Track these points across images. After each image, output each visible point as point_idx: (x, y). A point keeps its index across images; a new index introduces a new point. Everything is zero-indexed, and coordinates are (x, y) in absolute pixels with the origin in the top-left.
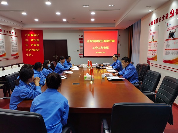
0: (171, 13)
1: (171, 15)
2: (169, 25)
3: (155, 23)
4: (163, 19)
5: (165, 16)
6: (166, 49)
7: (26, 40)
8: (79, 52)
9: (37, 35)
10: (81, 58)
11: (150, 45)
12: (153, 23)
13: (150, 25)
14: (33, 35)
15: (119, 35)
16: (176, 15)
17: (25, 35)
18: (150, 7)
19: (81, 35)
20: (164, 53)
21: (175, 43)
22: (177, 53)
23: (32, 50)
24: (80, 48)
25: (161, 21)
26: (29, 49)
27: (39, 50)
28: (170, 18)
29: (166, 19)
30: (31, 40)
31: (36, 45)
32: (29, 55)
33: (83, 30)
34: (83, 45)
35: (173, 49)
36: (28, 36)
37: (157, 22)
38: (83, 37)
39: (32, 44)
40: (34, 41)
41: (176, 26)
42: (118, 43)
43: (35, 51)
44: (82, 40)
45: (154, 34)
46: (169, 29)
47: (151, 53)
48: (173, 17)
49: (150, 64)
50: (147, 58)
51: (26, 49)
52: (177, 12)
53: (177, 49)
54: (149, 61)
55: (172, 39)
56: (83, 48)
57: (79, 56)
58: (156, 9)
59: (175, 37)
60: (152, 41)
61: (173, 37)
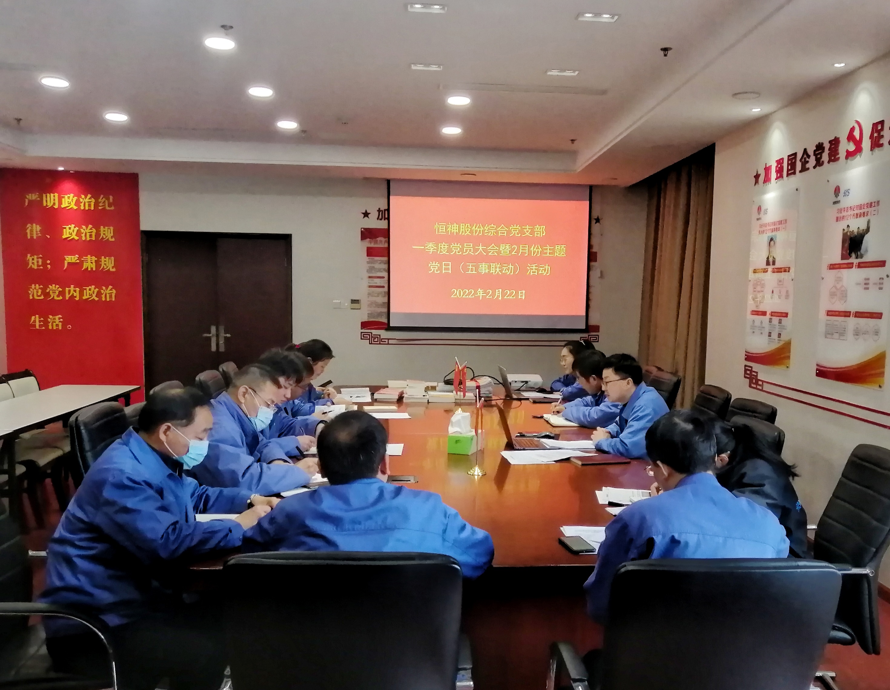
0: (851, 137)
1: (852, 147)
2: (841, 197)
3: (781, 176)
4: (819, 163)
5: (827, 146)
6: (830, 313)
7: (28, 228)
8: (360, 309)
9: (102, 199)
10: (372, 344)
11: (759, 288)
12: (774, 175)
13: (757, 182)
14: (76, 198)
15: (595, 219)
16: (870, 150)
17: (27, 201)
18: (757, 96)
19: (378, 211)
20: (822, 328)
21: (866, 285)
22: (877, 333)
23: (70, 295)
24: (370, 287)
25: (808, 169)
26: (49, 288)
27: (114, 291)
28: (846, 163)
29: (829, 162)
30: (63, 231)
31: (92, 263)
32: (46, 323)
33: (388, 182)
34: (384, 270)
35: (859, 315)
36: (45, 204)
37: (793, 171)
38: (384, 220)
39: (70, 256)
40: (83, 235)
41: (873, 205)
42: (592, 264)
43: (88, 297)
44: (381, 241)
45: (777, 230)
46: (844, 214)
47: (764, 325)
48: (858, 156)
49: (760, 385)
50: (746, 355)
51: (31, 286)
52: (875, 137)
53: (878, 316)
54: (751, 371)
55: (857, 264)
56: (386, 289)
57: (363, 337)
58: (786, 106)
59: (869, 257)
60: (768, 263)
61: (862, 257)
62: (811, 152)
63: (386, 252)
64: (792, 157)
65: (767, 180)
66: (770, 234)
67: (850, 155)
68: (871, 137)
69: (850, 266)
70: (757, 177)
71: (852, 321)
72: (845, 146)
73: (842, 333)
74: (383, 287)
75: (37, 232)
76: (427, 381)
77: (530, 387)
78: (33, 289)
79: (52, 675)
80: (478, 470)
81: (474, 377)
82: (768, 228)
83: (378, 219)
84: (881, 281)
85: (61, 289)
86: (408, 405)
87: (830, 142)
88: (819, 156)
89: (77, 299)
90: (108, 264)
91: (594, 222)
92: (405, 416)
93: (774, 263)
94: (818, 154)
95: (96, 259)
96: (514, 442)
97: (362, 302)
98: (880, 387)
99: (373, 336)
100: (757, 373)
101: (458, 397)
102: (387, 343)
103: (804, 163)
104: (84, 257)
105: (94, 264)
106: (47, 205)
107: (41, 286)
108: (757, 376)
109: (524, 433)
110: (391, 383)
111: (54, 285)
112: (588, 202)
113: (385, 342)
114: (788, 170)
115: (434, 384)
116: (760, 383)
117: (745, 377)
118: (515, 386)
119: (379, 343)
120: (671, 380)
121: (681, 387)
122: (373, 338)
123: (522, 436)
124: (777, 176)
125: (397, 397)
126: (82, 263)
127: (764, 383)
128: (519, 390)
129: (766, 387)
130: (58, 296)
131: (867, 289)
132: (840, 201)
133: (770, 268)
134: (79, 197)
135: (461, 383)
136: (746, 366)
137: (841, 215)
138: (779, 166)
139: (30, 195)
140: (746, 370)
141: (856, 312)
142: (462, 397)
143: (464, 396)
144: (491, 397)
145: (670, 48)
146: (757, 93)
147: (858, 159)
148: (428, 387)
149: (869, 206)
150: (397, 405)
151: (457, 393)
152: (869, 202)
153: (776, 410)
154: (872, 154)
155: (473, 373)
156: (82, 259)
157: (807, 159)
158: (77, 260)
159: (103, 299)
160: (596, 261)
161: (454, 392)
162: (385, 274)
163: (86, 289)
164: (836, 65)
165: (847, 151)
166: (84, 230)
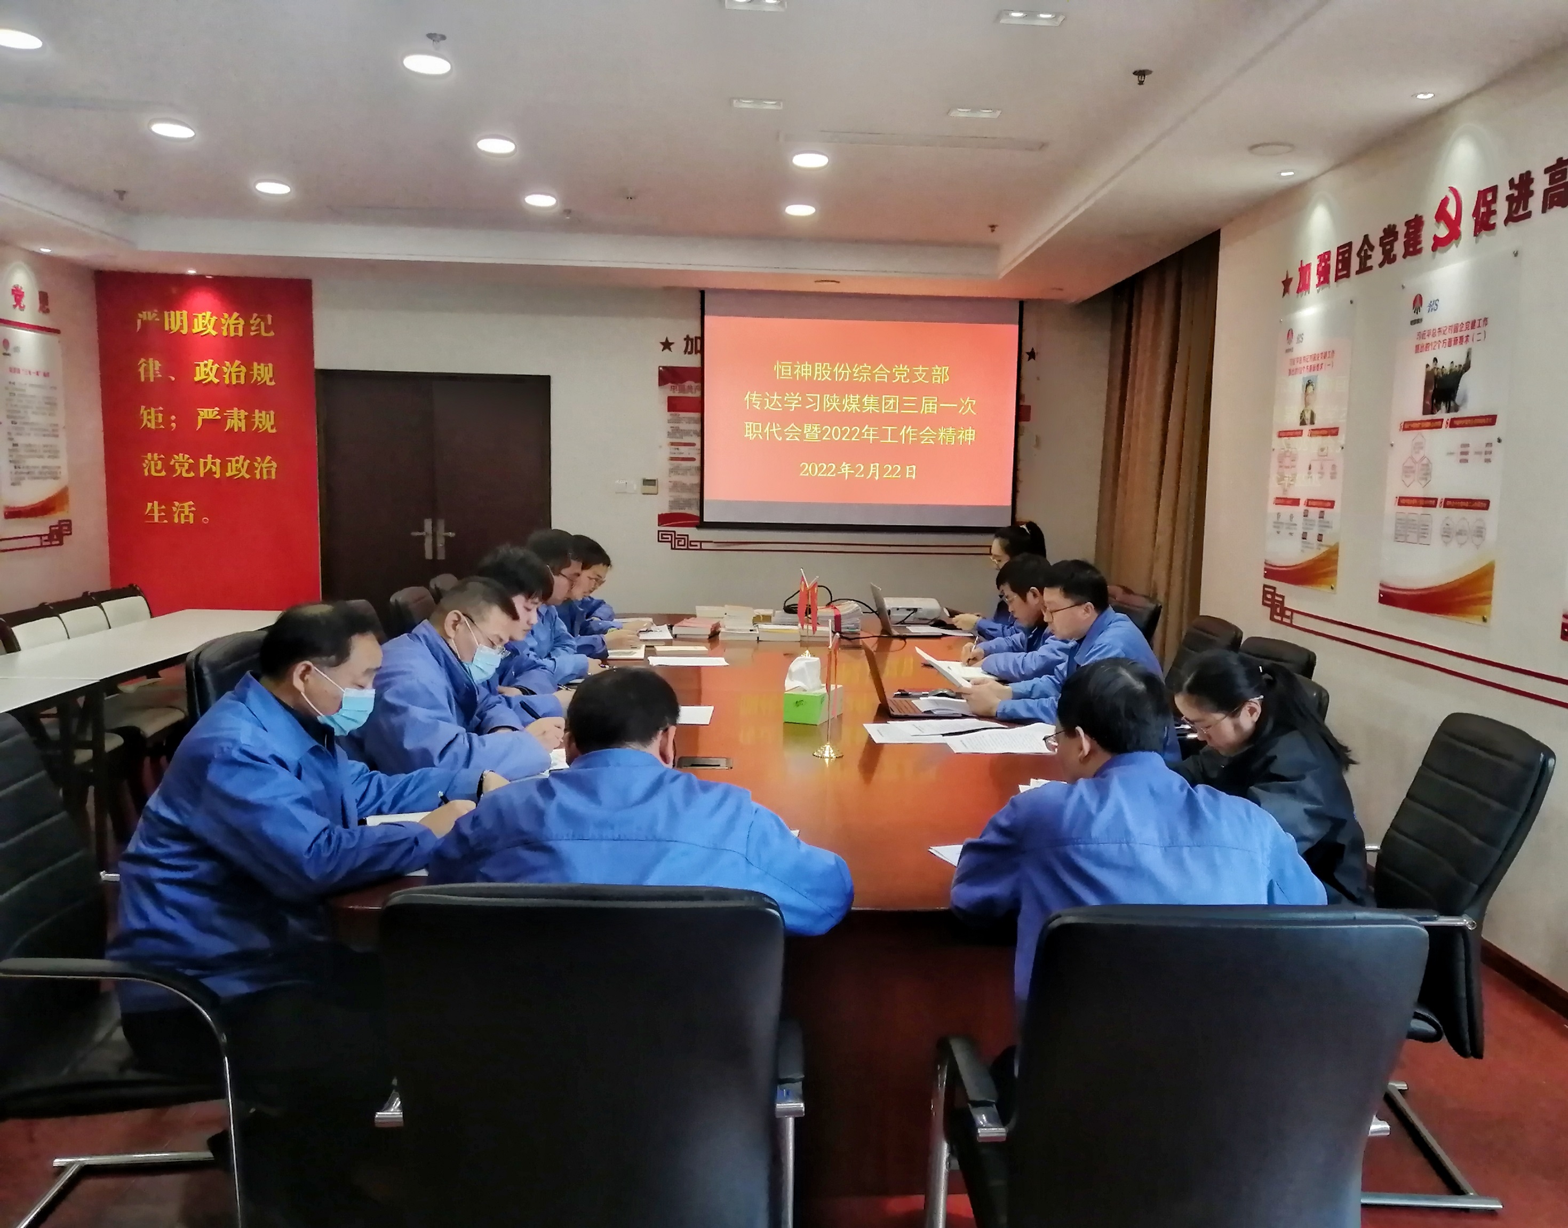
0: (1442, 215)
1: (1443, 231)
2: (1423, 313)
3: (1326, 281)
4: (1389, 258)
5: (1402, 230)
6: (1403, 501)
7: (141, 365)
8: (656, 494)
9: (255, 319)
10: (675, 549)
11: (1287, 462)
12: (1314, 279)
13: (1286, 291)
14: (215, 318)
15: (1028, 353)
16: (1473, 235)
17: (139, 322)
18: (1288, 148)
19: (685, 339)
20: (1389, 529)
21: (1464, 455)
22: (1480, 532)
23: (206, 470)
24: (672, 459)
25: (1371, 268)
26: (175, 459)
27: (274, 464)
28: (1434, 257)
29: (1404, 257)
30: (195, 369)
31: (240, 420)
32: (169, 514)
33: (702, 293)
34: (695, 432)
35: (1451, 503)
36: (167, 328)
37: (1345, 272)
38: (696, 353)
39: (207, 410)
40: (227, 376)
41: (1477, 324)
42: (1023, 424)
43: (234, 473)
44: (690, 388)
45: (1318, 367)
46: (1430, 340)
47: (1294, 521)
48: (1454, 246)
49: (1288, 617)
50: (1265, 569)
51: (147, 455)
52: (1483, 213)
53: (1484, 505)
54: (1274, 594)
55: (1449, 422)
56: (697, 463)
57: (662, 538)
58: (1338, 166)
59: (1470, 409)
60: (1303, 423)
61: (1456, 409)
62: (1375, 241)
63: (698, 406)
64: (1345, 251)
65: (1304, 286)
66: (1306, 374)
67: (1439, 243)
68: (1476, 213)
69: (1436, 425)
70: (1287, 283)
71: (1438, 513)
72: (1433, 229)
73: (1423, 532)
74: (693, 459)
75: (155, 371)
76: (755, 608)
77: (920, 619)
78: (150, 461)
79: (131, 1075)
80: (831, 749)
81: (832, 601)
82: (1304, 364)
83: (685, 352)
84: (1488, 449)
85: (191, 461)
86: (727, 644)
87: (1408, 224)
88: (1388, 247)
89: (217, 476)
90: (265, 421)
91: (1026, 357)
92: (720, 661)
93: (1312, 423)
94: (1388, 243)
95: (247, 414)
96: (890, 705)
97: (660, 482)
98: (1484, 620)
99: (677, 537)
100: (1283, 597)
101: (804, 633)
102: (699, 547)
103: (1364, 257)
104: (228, 411)
105: (243, 421)
106: (170, 329)
107: (162, 456)
108: (1282, 603)
109: (907, 691)
110: (701, 610)
111: (181, 455)
112: (1017, 326)
113: (696, 546)
114: (1337, 270)
115: (769, 612)
116: (1288, 613)
117: (1264, 604)
118: (897, 616)
119: (685, 547)
120: (1144, 608)
121: (1161, 618)
122: (677, 540)
123: (904, 695)
124: (1319, 281)
125: (709, 633)
126: (225, 419)
127: (1295, 615)
128: (902, 622)
129: (1298, 620)
130: (188, 471)
131: (1466, 461)
132: (1421, 320)
133: (1306, 429)
134: (220, 316)
135: (808, 611)
136: (1265, 586)
137: (1424, 342)
138: (1323, 264)
139: (144, 313)
140: (1265, 593)
141: (1446, 500)
142: (811, 633)
143: (814, 629)
144: (856, 633)
145: (1148, 70)
146: (1291, 145)
147: (1453, 250)
148: (758, 616)
149: (1470, 327)
150: (709, 644)
151: (802, 626)
152: (1471, 319)
153: (1315, 657)
154: (1477, 242)
155: (831, 594)
156: (225, 414)
157: (1369, 253)
158: (217, 415)
159: (258, 477)
160: (1028, 419)
161: (800, 625)
162: (697, 440)
163: (230, 461)
164: (1421, 96)
165: (1435, 238)
166: (228, 368)
